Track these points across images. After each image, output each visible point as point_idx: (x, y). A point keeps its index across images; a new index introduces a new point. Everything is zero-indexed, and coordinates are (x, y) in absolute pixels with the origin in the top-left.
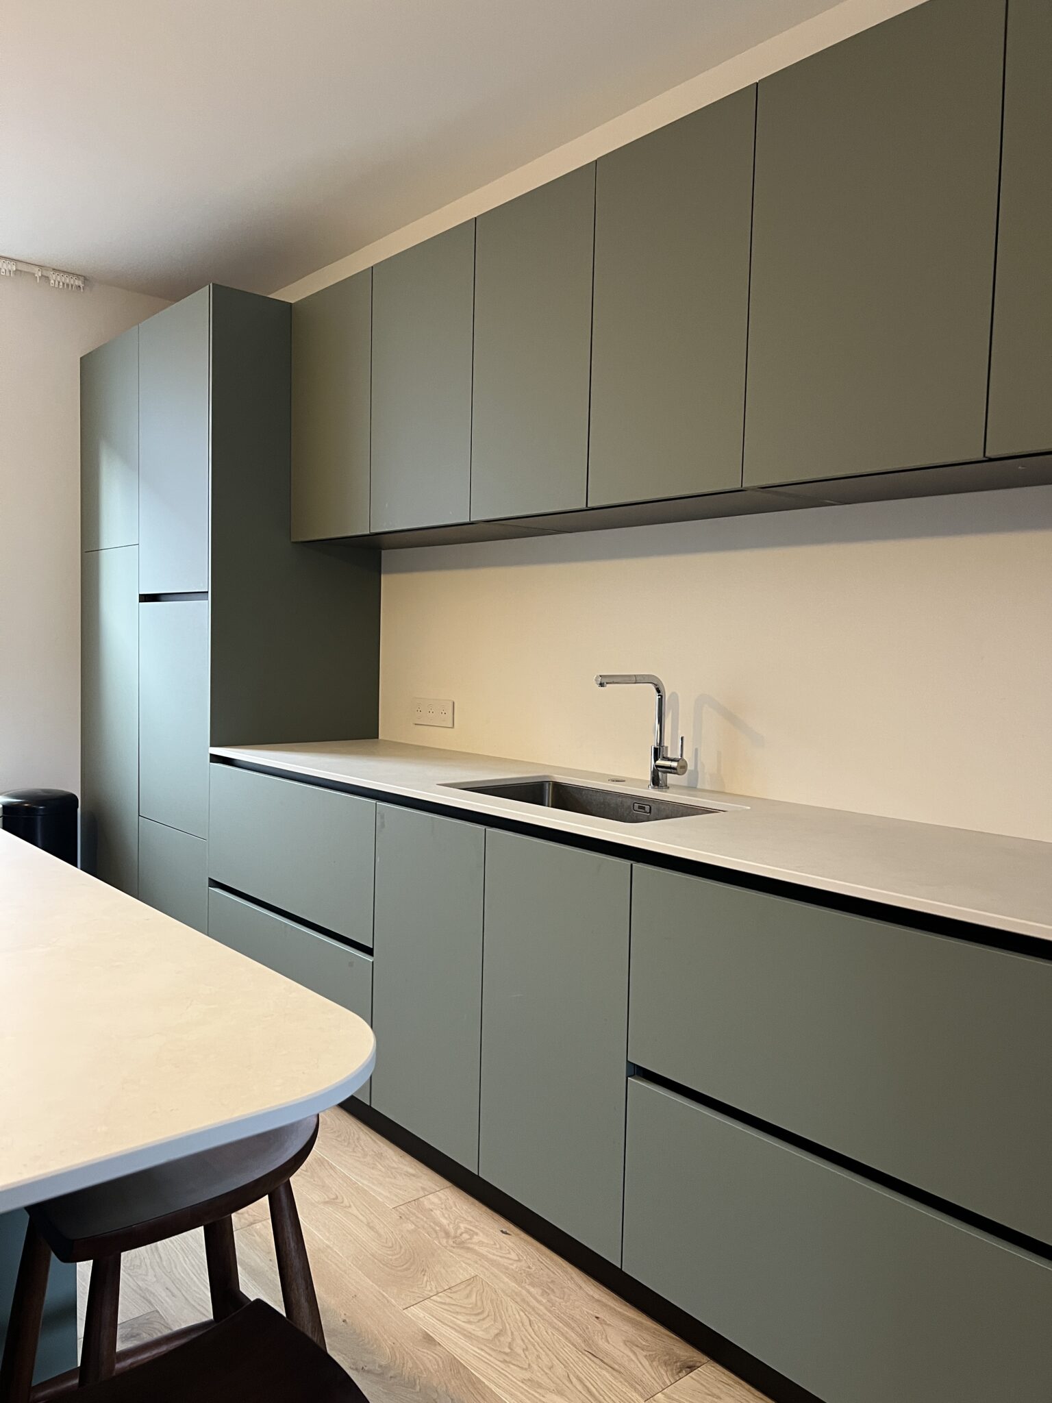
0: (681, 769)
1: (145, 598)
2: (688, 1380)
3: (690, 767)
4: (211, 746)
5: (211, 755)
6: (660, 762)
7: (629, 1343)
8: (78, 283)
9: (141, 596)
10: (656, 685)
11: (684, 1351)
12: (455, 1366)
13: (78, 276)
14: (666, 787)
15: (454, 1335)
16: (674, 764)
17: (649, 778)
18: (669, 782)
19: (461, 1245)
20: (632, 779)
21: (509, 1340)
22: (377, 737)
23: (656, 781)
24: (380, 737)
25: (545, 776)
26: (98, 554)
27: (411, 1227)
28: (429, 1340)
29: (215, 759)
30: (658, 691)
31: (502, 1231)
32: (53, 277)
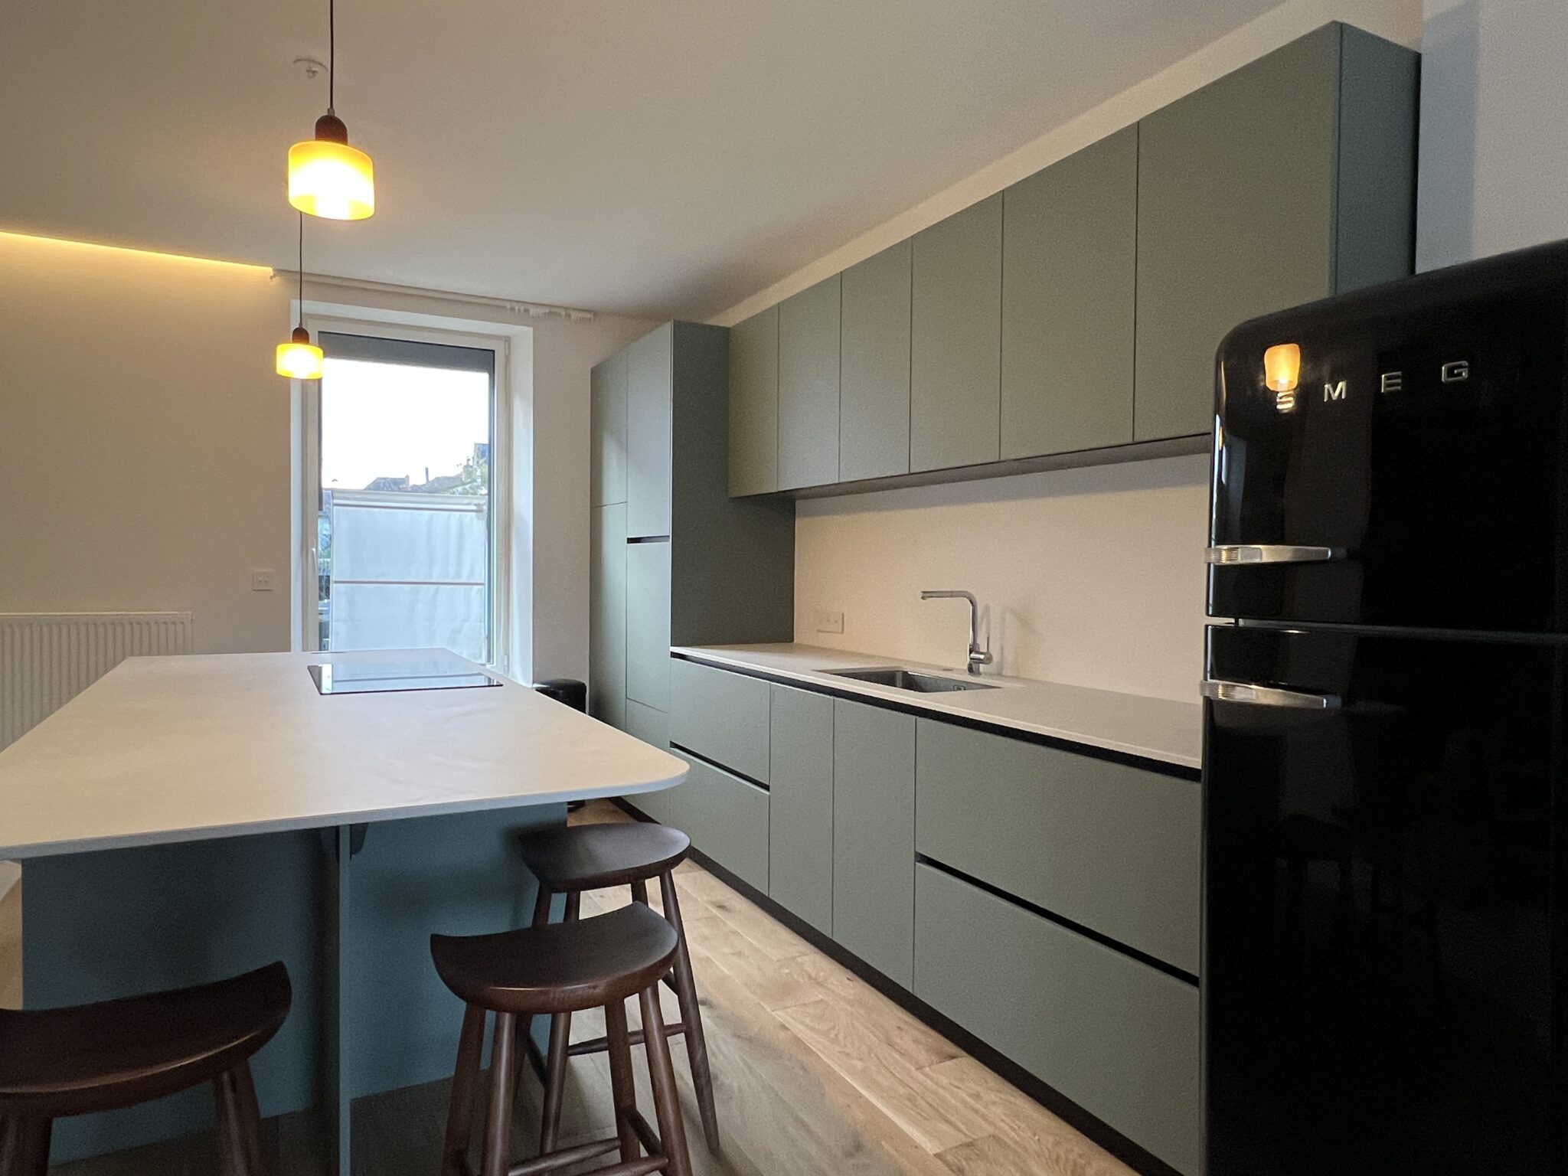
0: (988, 660)
1: (631, 541)
2: (949, 1063)
3: (996, 658)
4: (672, 646)
5: (672, 652)
6: (973, 655)
7: (916, 1041)
8: (589, 316)
9: (628, 539)
10: (968, 598)
11: (950, 1048)
12: (797, 1041)
13: (588, 311)
14: (980, 674)
15: (801, 1027)
16: (982, 657)
17: (966, 667)
18: (981, 670)
19: (820, 984)
20: (957, 669)
21: (836, 1032)
22: (792, 640)
23: (970, 670)
24: (796, 640)
25: (896, 667)
26: (601, 510)
27: (787, 971)
28: (784, 1027)
29: (674, 655)
30: (972, 602)
31: (848, 979)
32: (574, 315)
